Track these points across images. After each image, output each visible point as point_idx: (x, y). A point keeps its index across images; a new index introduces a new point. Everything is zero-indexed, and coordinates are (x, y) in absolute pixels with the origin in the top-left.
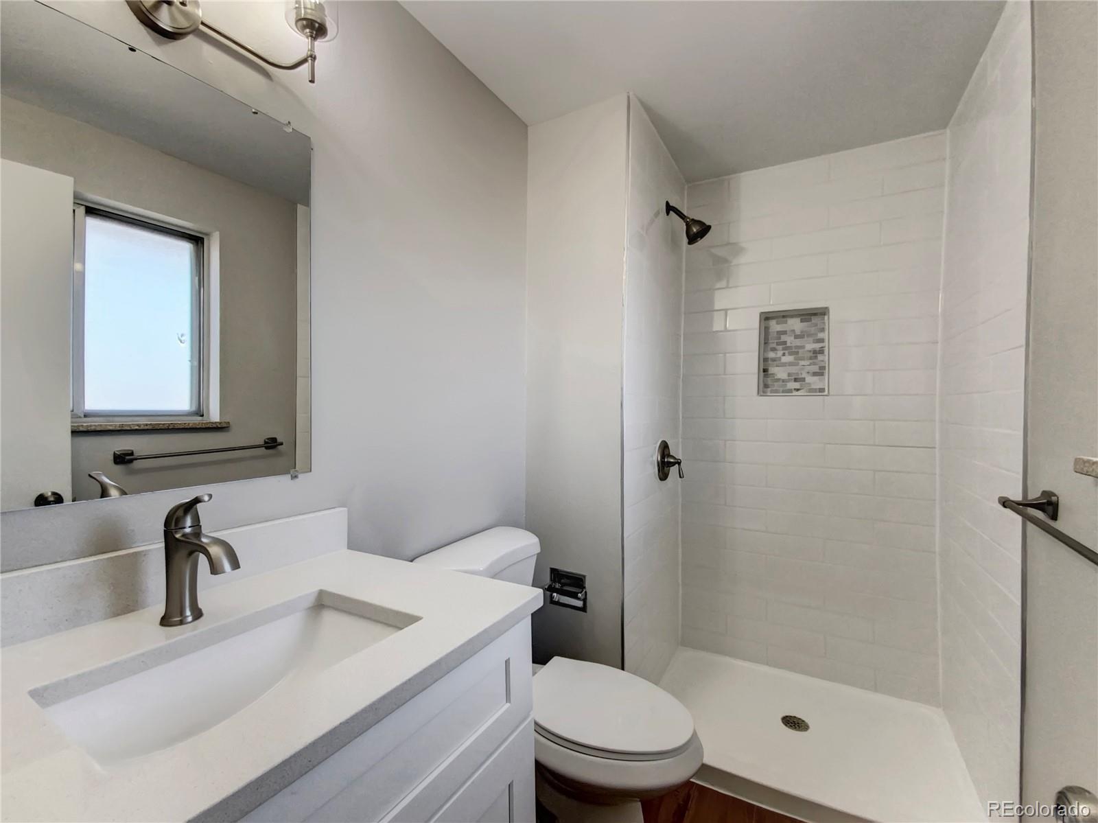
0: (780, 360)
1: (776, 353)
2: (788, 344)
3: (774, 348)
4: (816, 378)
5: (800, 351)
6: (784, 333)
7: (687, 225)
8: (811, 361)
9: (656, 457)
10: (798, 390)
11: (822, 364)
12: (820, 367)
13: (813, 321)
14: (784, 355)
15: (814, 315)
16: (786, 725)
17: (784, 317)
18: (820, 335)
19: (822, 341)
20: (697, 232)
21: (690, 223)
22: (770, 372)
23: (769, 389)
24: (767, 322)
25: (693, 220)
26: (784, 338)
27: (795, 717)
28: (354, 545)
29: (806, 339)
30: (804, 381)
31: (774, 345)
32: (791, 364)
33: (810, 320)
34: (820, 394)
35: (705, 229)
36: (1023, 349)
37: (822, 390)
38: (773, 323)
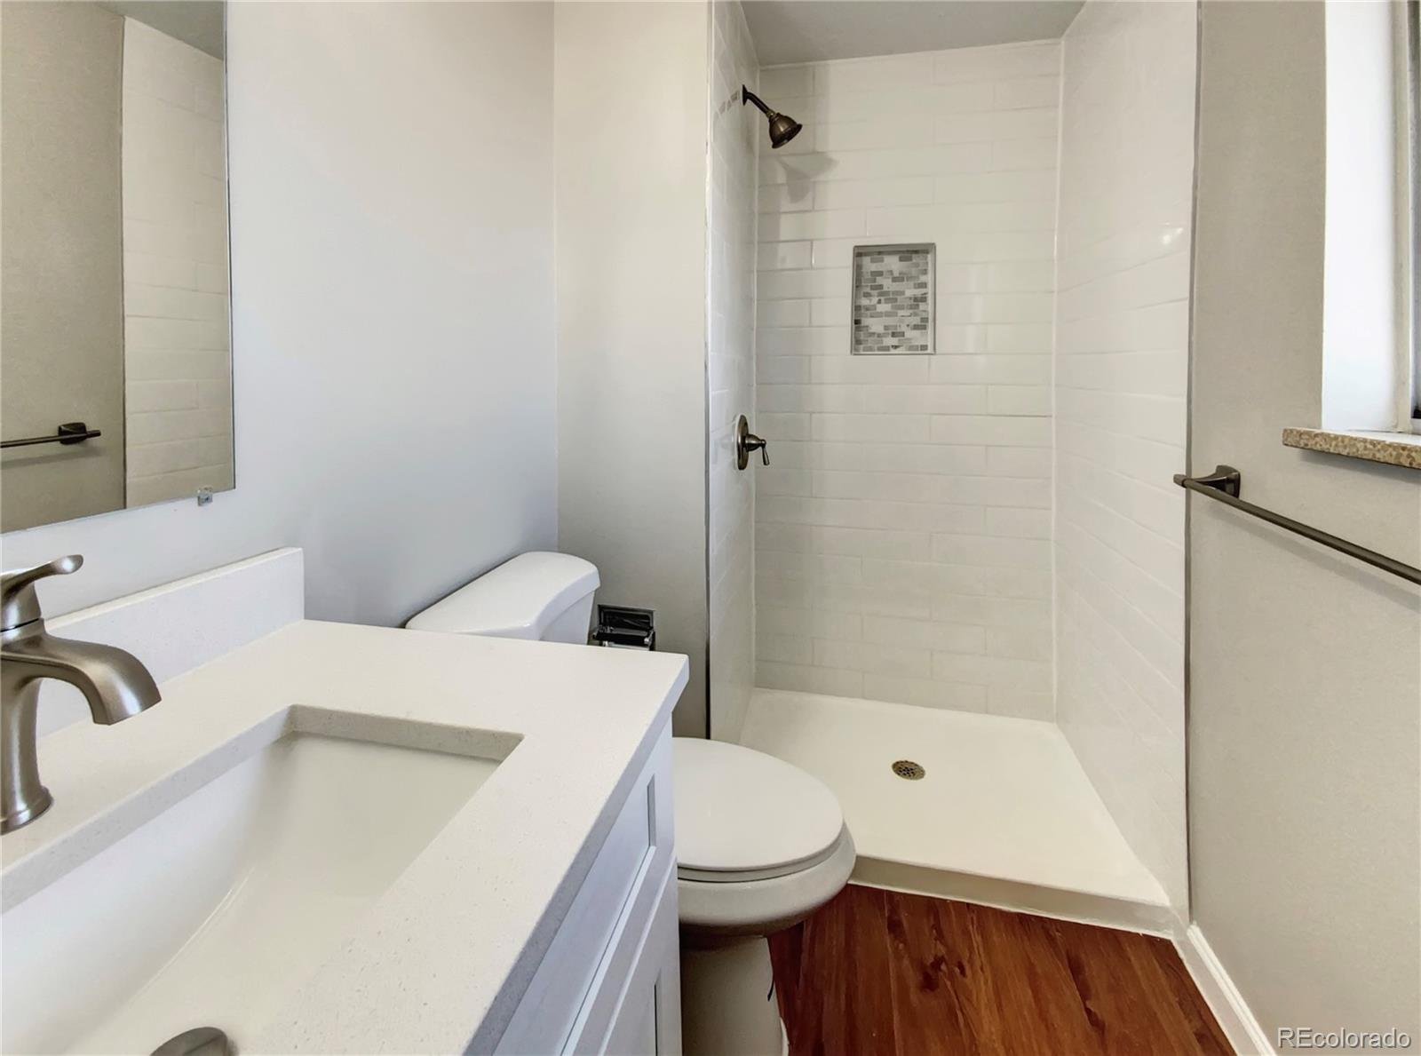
0: (875, 309)
1: (870, 300)
2: (885, 289)
3: (867, 293)
4: (917, 333)
5: (899, 297)
6: (880, 274)
7: (770, 121)
8: (911, 311)
9: (736, 438)
10: (896, 347)
11: (924, 315)
12: (922, 319)
13: (914, 261)
14: (879, 302)
15: (915, 253)
16: (899, 774)
17: (880, 253)
18: (923, 279)
19: (924, 285)
20: (783, 131)
21: (774, 119)
22: (862, 325)
23: (862, 347)
24: (858, 258)
25: (778, 114)
26: (879, 280)
27: (907, 762)
28: (315, 610)
29: (905, 282)
30: (904, 336)
31: (868, 290)
32: (888, 314)
33: (910, 259)
34: (923, 352)
35: (795, 129)
36: (1187, 302)
37: (924, 347)
38: (866, 260)
